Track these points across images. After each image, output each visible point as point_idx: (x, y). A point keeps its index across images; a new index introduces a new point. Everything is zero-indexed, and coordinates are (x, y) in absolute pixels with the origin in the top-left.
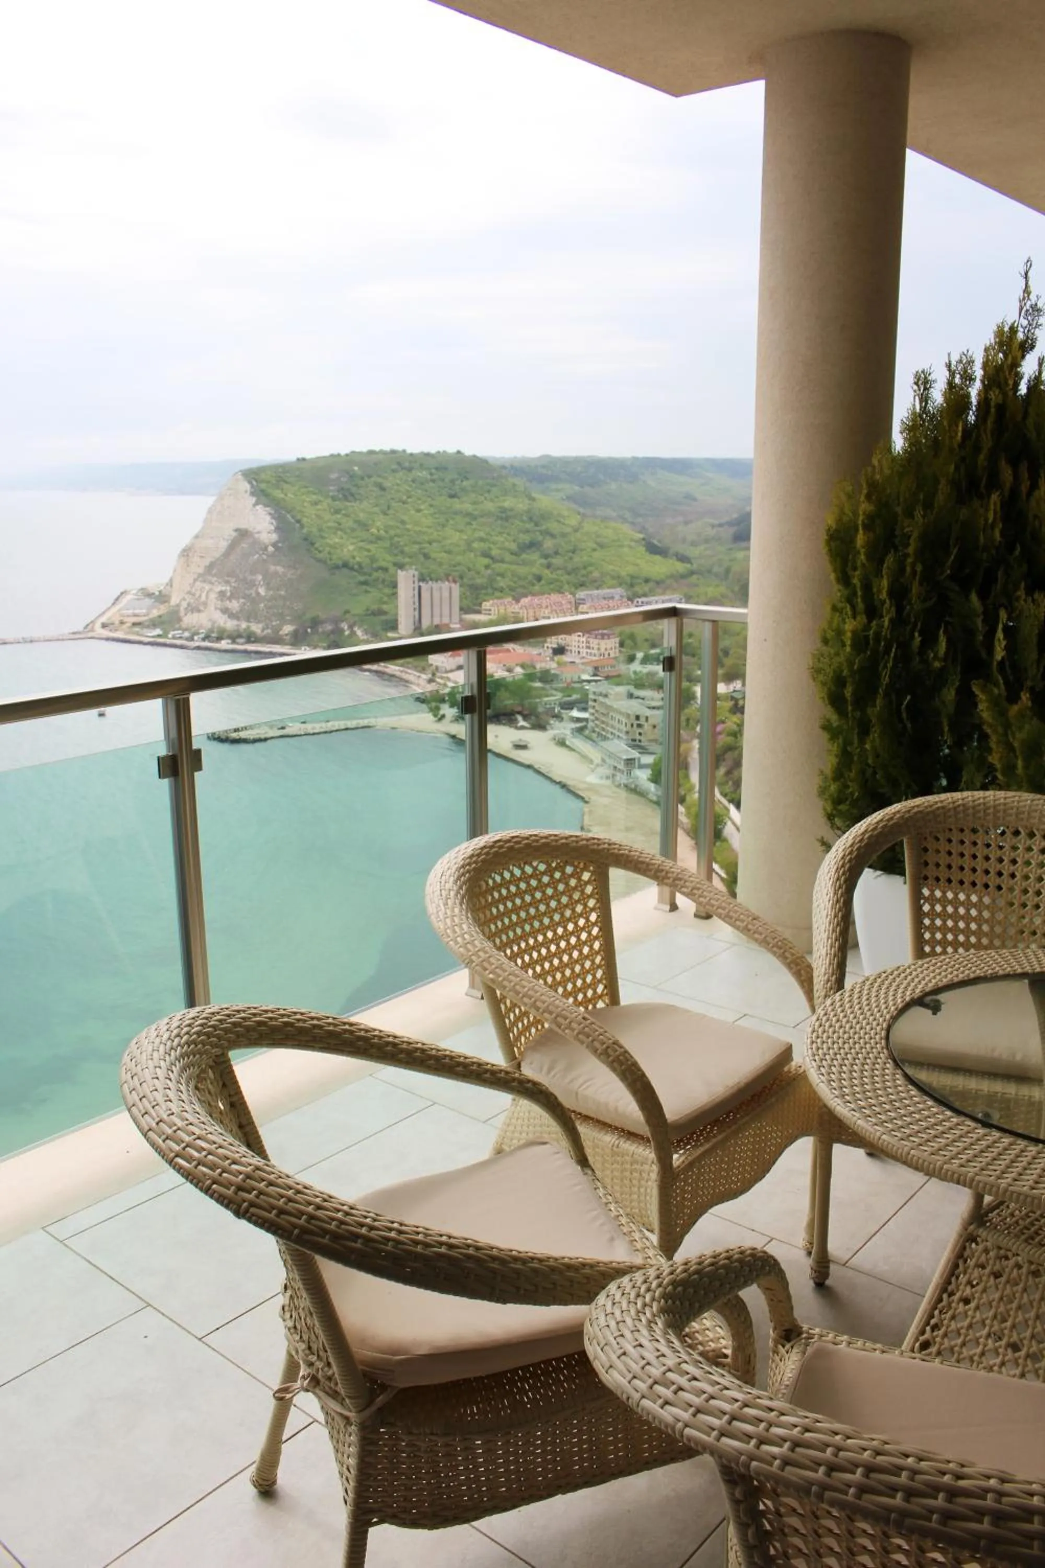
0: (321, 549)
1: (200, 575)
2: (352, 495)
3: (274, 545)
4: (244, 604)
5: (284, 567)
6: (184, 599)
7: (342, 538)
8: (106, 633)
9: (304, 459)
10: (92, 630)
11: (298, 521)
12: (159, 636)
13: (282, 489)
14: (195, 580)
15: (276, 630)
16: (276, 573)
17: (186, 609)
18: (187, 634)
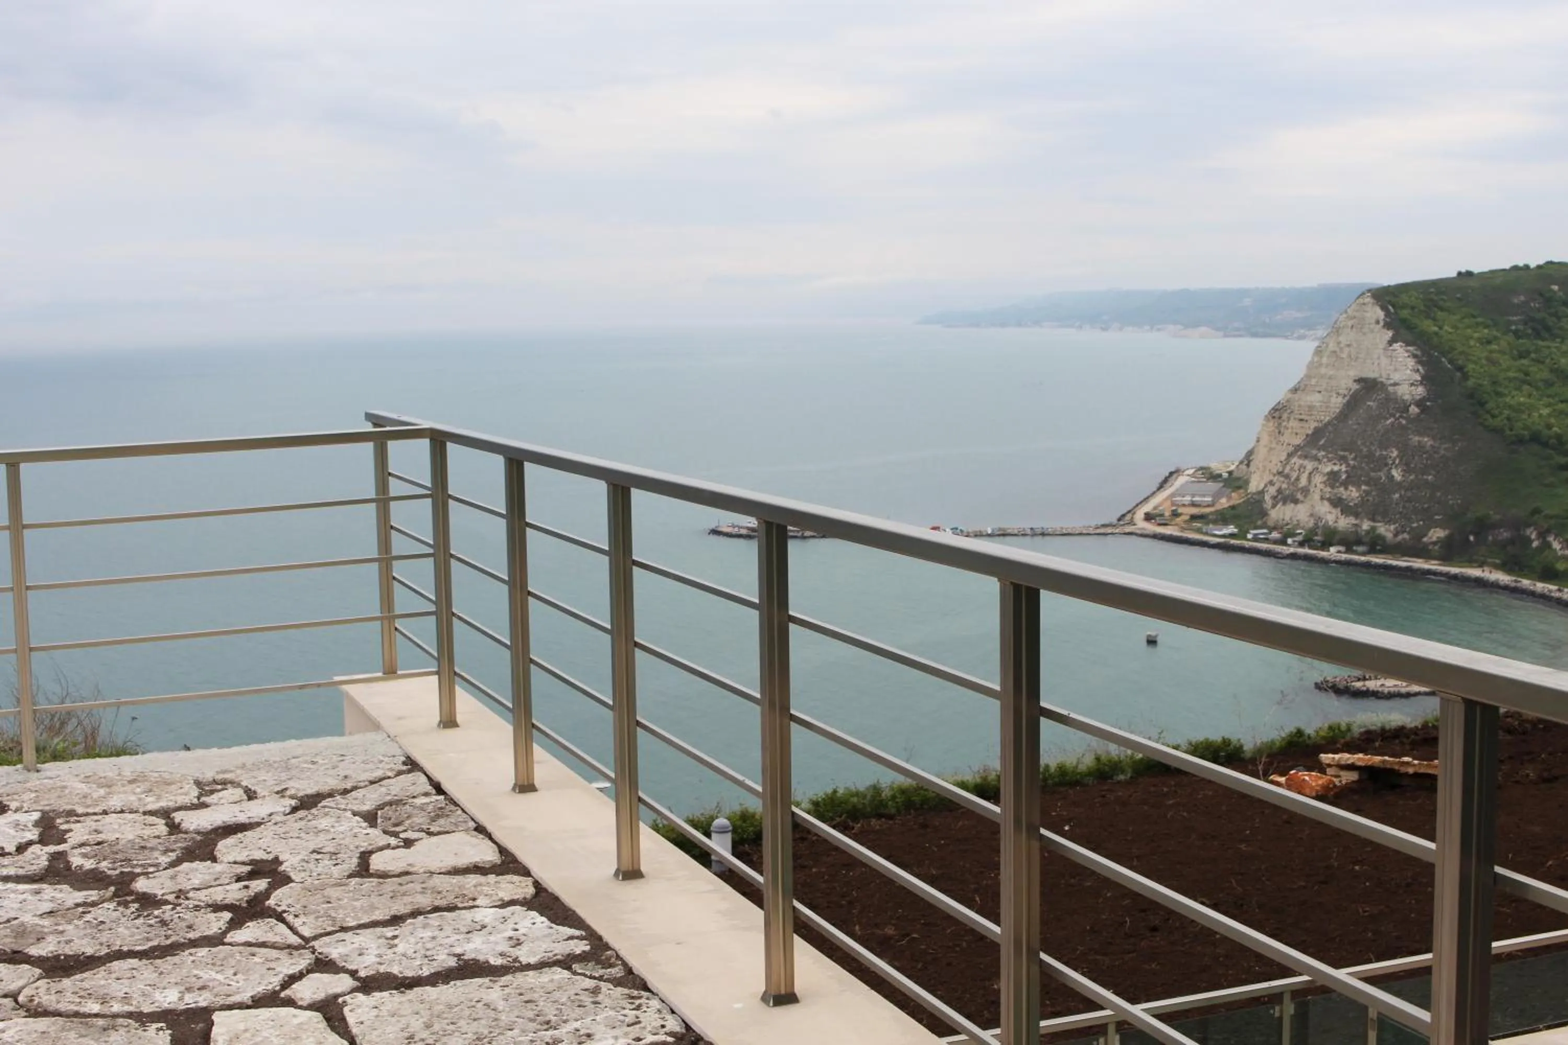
0: (1496, 412)
1: (1298, 448)
2: (1548, 329)
3: (1419, 403)
4: (1367, 493)
5: (1434, 438)
6: (1271, 483)
7: (1530, 396)
8: (1151, 528)
9: (1469, 274)
10: (1132, 523)
11: (1460, 369)
12: (1232, 536)
13: (1434, 319)
14: (1290, 455)
15: (1418, 535)
16: (1421, 446)
17: (1274, 498)
18: (1275, 535)
